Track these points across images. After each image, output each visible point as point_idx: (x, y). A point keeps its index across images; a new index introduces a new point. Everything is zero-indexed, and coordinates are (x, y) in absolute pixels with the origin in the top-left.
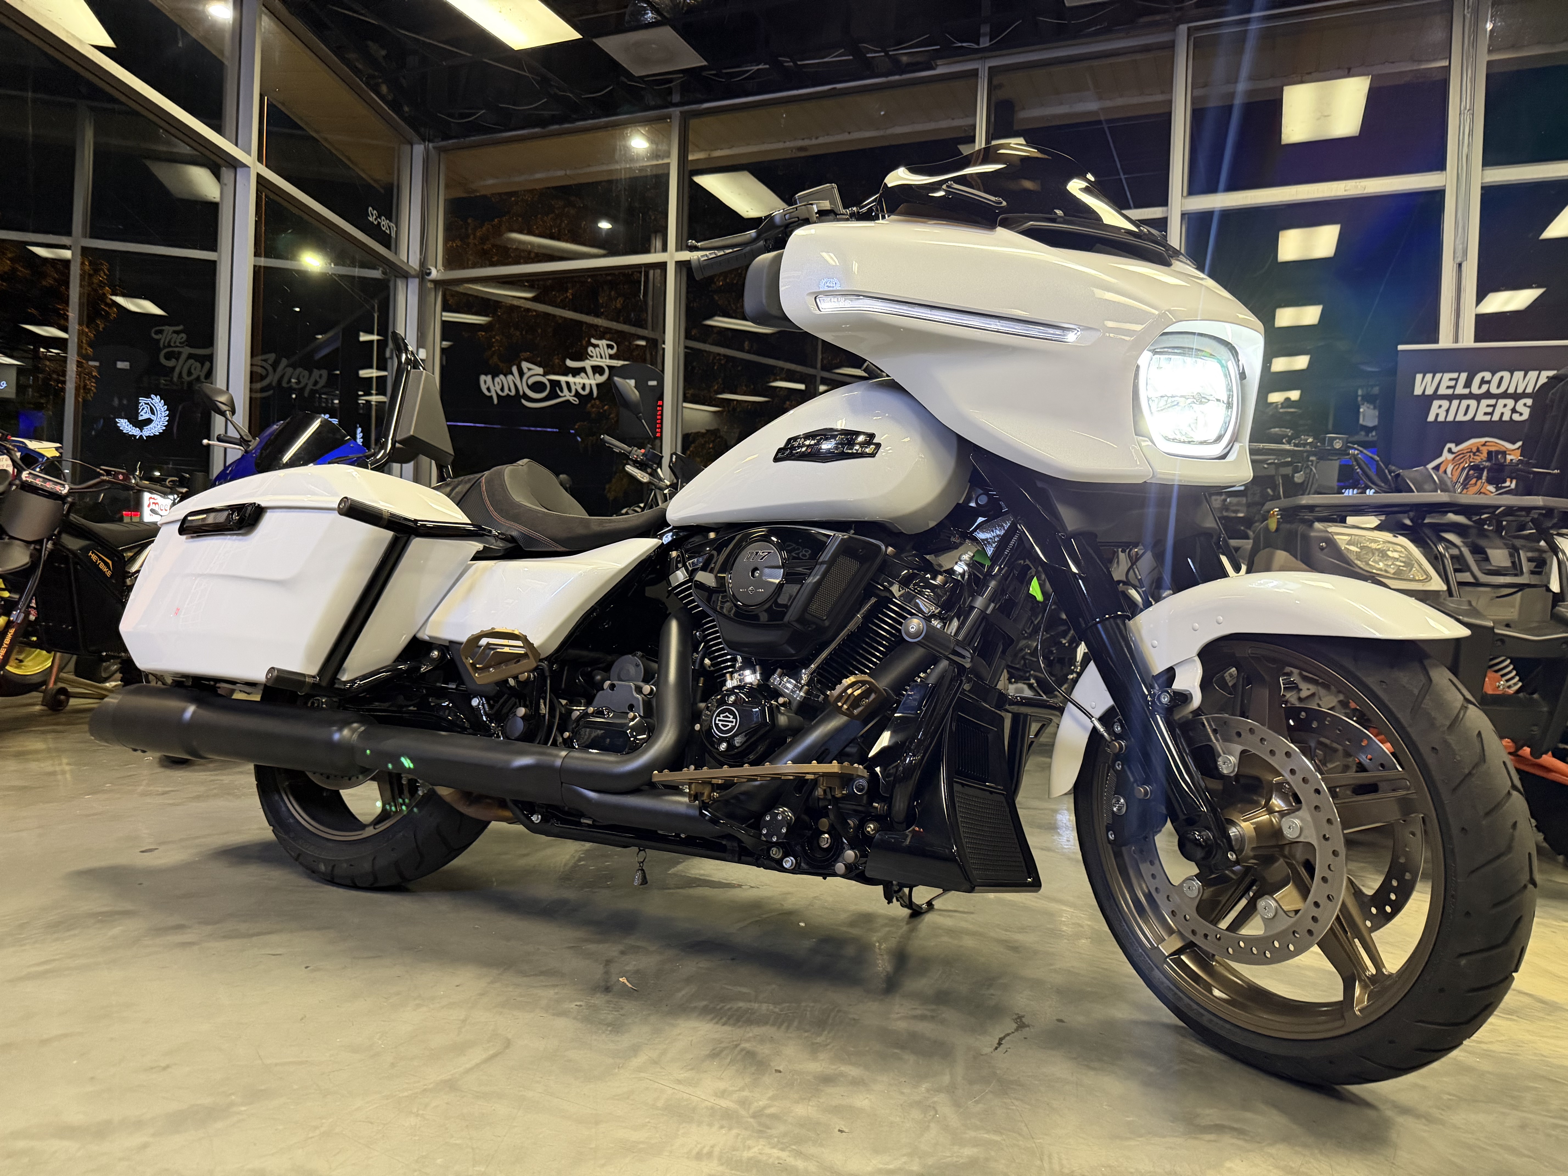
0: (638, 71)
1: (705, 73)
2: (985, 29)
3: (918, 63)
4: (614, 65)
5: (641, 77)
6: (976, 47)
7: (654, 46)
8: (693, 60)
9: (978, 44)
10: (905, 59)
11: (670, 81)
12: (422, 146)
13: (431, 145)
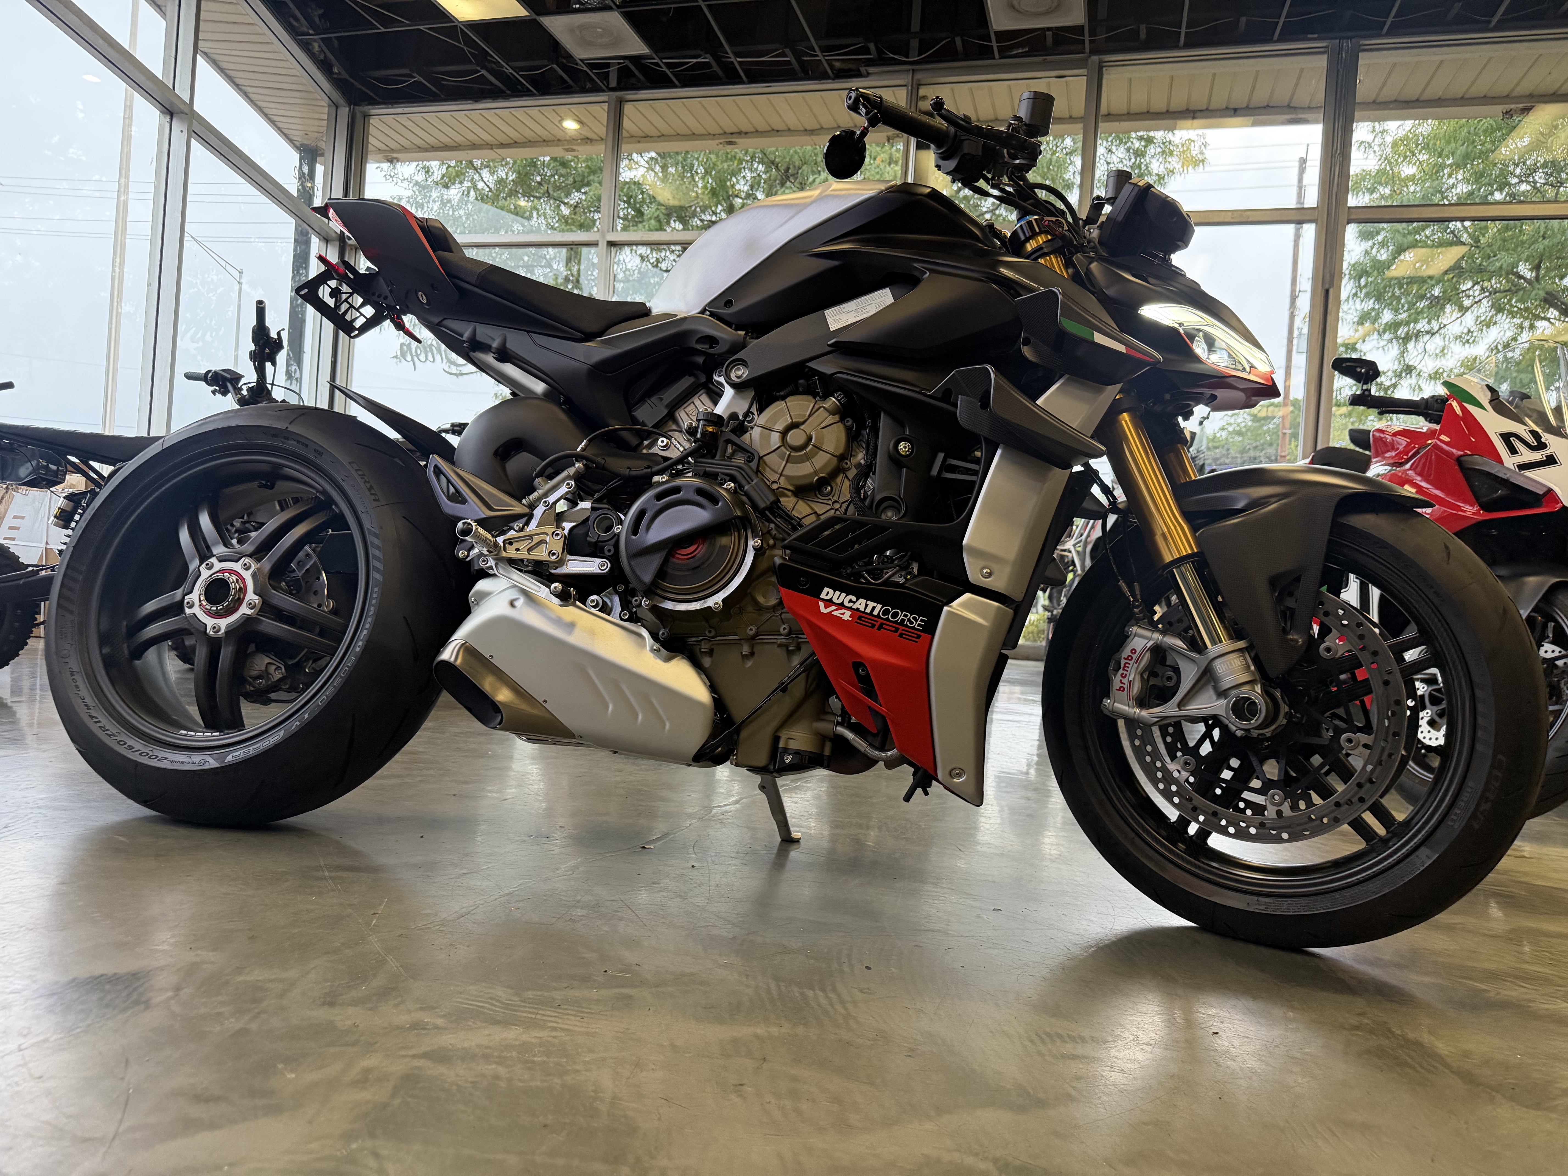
0: (580, 53)
1: (643, 61)
2: (915, 43)
3: (850, 70)
4: (555, 45)
5: (581, 60)
6: (905, 59)
7: (599, 30)
8: (636, 46)
9: (908, 57)
10: (837, 65)
11: (608, 65)
12: (348, 109)
13: (357, 107)
